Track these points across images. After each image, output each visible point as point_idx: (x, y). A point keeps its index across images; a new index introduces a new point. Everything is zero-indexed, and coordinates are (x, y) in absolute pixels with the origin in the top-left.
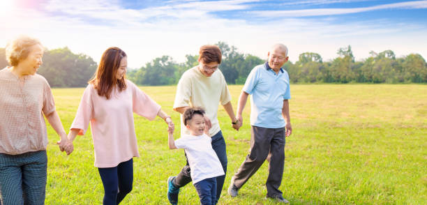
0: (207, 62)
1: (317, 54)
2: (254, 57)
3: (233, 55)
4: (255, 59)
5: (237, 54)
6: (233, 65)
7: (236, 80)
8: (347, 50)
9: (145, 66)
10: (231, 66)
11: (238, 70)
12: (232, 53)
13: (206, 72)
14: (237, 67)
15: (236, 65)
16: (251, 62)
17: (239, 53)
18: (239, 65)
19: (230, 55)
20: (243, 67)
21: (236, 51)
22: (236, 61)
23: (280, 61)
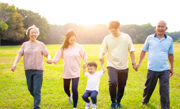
23: (163, 29)
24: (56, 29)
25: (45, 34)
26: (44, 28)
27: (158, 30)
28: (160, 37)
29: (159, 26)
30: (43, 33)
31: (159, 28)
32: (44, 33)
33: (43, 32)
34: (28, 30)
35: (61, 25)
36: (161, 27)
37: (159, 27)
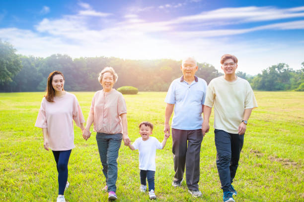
23: (191, 68)
24: (33, 64)
25: (10, 73)
26: (8, 62)
27: (185, 70)
28: (189, 81)
29: (185, 64)
30: (5, 71)
31: (186, 68)
32: (8, 71)
33: (6, 69)
34: (101, 73)
35: (42, 58)
36: (188, 67)
37: (186, 66)
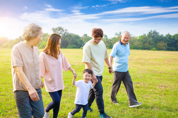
0: (96, 37)
1: (106, 35)
2: (77, 35)
3: (66, 34)
4: (77, 36)
5: (68, 33)
6: (66, 39)
7: (67, 46)
8: (119, 34)
9: (18, 38)
10: (65, 39)
11: (68, 41)
12: (66, 33)
13: (95, 42)
14: (68, 40)
15: (67, 38)
16: (74, 37)
17: (69, 33)
18: (69, 39)
19: (64, 34)
20: (71, 40)
21: (67, 32)
22: (67, 37)
